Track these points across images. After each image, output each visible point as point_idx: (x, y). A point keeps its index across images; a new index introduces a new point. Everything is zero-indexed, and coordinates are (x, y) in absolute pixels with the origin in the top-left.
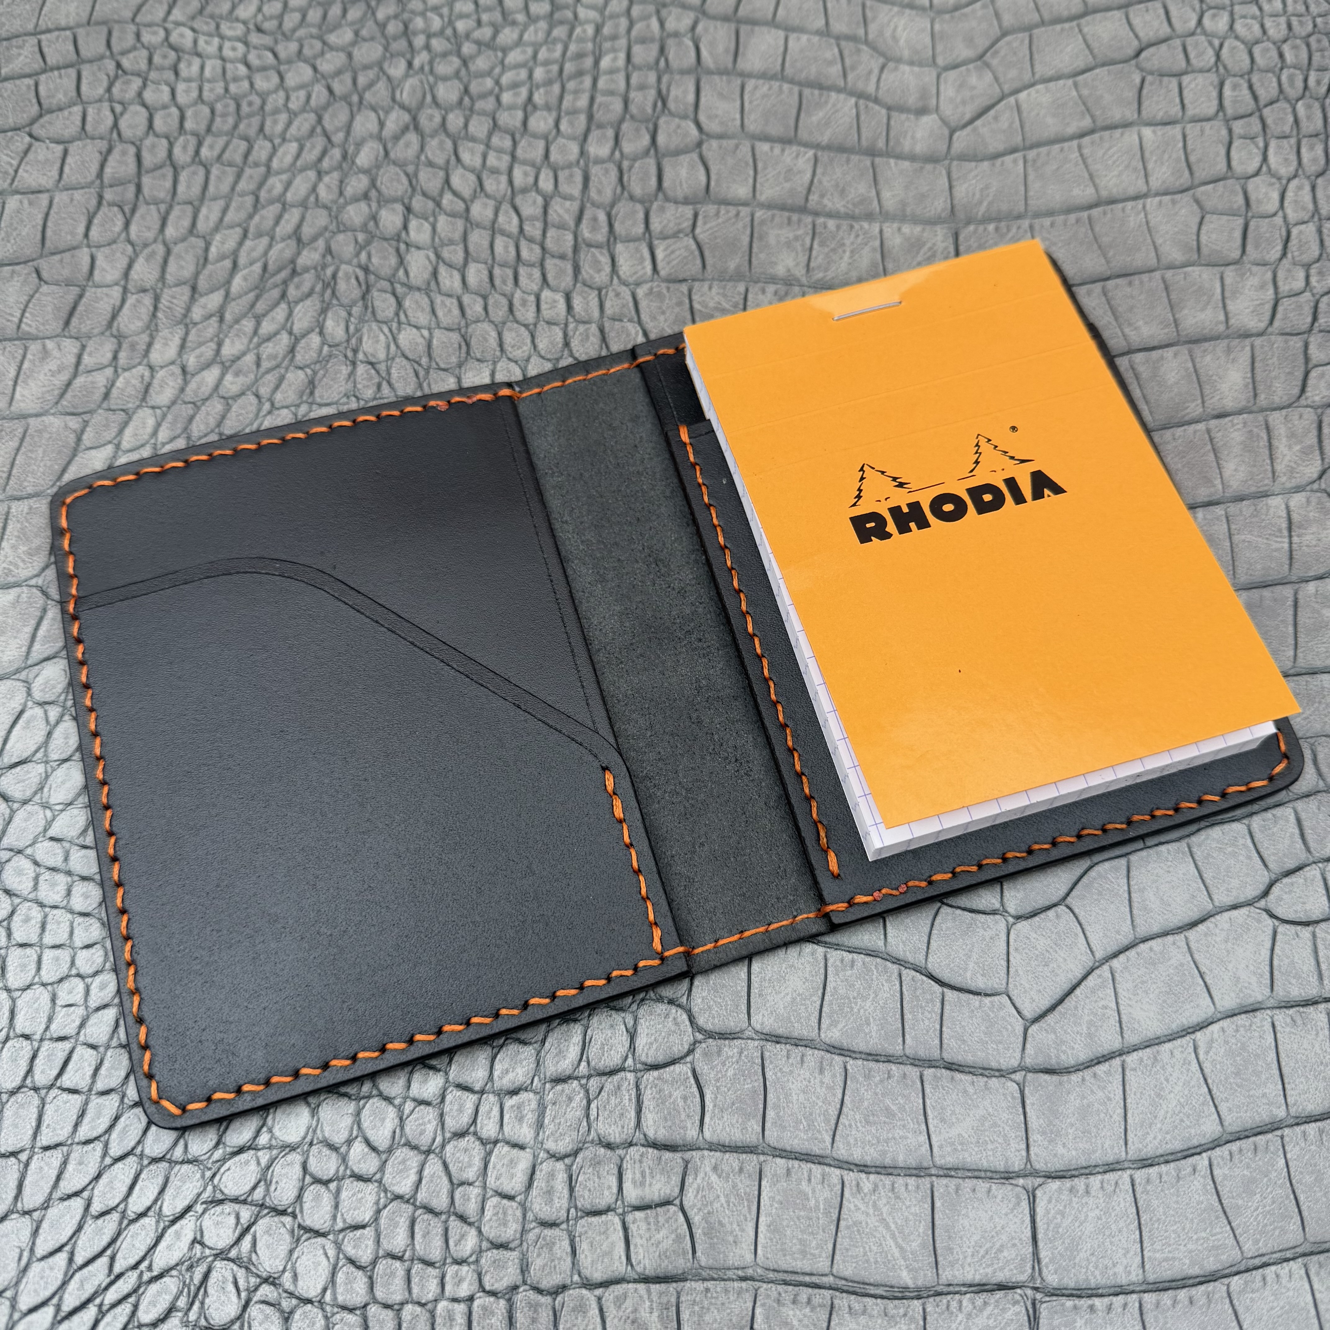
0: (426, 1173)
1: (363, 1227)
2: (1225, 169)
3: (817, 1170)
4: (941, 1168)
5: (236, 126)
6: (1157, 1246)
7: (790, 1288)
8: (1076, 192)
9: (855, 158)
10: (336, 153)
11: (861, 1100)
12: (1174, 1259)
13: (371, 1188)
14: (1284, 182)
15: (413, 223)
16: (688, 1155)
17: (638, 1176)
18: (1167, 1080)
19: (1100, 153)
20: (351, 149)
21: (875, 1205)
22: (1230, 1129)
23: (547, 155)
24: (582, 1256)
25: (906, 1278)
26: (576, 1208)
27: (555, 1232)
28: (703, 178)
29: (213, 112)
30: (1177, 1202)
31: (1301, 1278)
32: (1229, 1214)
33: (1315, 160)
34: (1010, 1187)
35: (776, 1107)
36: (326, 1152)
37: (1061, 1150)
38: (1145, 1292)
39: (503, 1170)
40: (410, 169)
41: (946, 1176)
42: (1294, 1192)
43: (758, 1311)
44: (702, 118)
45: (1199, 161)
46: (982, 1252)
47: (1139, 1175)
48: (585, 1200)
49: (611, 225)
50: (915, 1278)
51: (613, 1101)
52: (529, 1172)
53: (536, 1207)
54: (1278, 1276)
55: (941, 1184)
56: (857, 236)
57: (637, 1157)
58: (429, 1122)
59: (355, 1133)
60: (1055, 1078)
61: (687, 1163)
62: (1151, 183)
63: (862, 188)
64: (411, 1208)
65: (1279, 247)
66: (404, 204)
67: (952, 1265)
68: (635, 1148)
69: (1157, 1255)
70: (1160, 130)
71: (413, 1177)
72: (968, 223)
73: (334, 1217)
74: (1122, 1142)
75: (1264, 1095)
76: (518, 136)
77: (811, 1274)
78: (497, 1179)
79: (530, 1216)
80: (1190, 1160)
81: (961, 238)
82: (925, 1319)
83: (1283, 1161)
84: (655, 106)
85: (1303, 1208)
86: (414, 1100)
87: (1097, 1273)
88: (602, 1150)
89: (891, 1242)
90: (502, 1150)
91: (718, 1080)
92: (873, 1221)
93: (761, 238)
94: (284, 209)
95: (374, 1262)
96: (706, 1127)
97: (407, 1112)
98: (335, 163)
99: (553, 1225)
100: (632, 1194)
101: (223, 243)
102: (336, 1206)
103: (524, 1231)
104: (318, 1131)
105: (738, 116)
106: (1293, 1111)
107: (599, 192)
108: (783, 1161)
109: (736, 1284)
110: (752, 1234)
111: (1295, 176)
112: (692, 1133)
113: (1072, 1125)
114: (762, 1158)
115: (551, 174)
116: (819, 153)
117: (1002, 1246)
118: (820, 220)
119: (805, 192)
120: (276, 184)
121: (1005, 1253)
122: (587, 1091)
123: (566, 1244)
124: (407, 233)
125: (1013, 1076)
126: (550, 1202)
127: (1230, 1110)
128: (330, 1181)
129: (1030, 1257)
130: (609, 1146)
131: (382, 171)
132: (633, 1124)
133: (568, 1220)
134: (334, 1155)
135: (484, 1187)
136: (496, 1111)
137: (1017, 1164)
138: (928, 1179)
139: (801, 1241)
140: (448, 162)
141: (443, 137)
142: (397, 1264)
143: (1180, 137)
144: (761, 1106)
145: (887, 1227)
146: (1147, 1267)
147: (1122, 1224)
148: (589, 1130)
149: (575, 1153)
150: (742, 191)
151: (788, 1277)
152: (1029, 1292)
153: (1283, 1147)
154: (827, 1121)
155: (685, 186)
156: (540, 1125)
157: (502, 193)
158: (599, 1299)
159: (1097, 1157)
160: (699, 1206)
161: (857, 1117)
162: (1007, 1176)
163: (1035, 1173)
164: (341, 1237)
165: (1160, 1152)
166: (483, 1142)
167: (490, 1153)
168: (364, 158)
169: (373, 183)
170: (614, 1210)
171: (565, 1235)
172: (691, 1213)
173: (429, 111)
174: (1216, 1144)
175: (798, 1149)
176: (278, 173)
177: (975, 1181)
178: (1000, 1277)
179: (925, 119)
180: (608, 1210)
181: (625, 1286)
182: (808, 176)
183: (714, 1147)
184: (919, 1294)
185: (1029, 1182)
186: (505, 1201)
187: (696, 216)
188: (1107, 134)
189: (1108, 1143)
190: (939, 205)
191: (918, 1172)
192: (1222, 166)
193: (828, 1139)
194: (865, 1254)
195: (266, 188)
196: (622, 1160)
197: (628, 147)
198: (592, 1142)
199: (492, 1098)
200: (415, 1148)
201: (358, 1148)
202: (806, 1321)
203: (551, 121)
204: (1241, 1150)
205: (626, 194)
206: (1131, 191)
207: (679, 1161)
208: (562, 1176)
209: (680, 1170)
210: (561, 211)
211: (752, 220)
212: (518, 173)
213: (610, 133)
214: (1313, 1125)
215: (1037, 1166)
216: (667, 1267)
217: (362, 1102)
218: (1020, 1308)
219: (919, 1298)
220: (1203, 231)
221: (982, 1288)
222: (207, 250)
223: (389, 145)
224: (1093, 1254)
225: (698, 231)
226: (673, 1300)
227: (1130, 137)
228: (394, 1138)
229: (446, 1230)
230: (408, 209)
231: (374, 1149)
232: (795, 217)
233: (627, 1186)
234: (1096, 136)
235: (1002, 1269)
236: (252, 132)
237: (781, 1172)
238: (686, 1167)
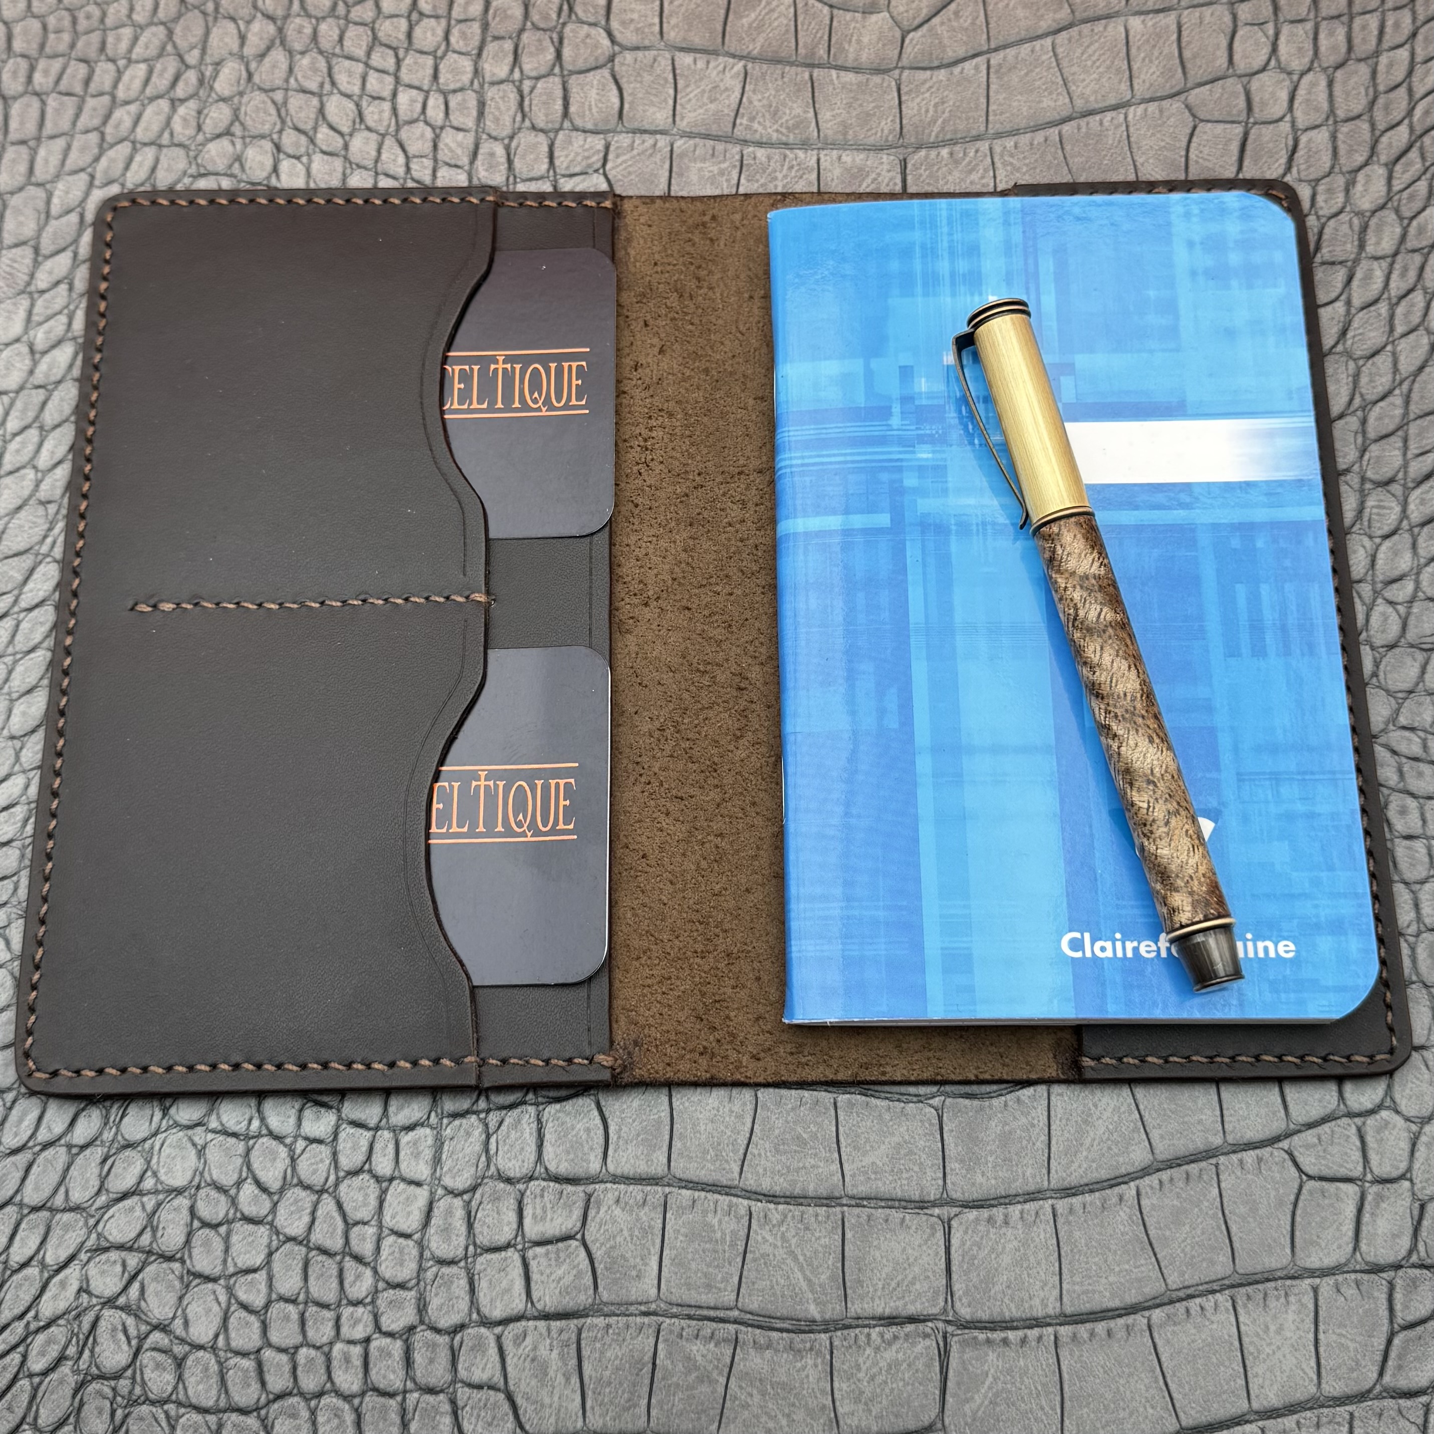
0: (319, 1213)
1: (255, 1271)
2: (1225, 65)
3: (724, 1200)
4: (853, 1197)
5: (72, 46)
6: (1077, 1279)
7: (694, 1323)
8: (1046, 102)
9: (790, 71)
10: (191, 76)
11: (771, 1129)
12: (1094, 1292)
13: (263, 1230)
14: (1295, 77)
15: (285, 165)
16: (590, 1188)
17: (539, 1211)
18: (1096, 1106)
19: (1079, 51)
20: (208, 71)
21: (783, 1238)
22: (1160, 1157)
23: (435, 76)
24: (481, 1294)
25: (814, 1311)
26: (475, 1244)
27: (454, 1270)
28: (616, 101)
29: (45, 27)
30: (1100, 1234)
31: (1227, 1310)
32: (1155, 1245)
33: (1334, 48)
34: (924, 1218)
35: (682, 1137)
36: (214, 1194)
37: (979, 1179)
38: (1061, 1325)
39: (399, 1208)
40: (279, 96)
41: (858, 1206)
42: (1226, 1223)
43: (661, 1346)
44: (615, 25)
45: (1195, 57)
46: (893, 1284)
47: (1062, 1205)
48: (484, 1237)
49: (510, 162)
50: (822, 1312)
51: (513, 1135)
52: (426, 1209)
53: (433, 1245)
54: (1202, 1308)
55: (853, 1215)
56: (791, 167)
57: (538, 1191)
58: (322, 1161)
59: (244, 1175)
60: (976, 1103)
61: (589, 1197)
62: (1136, 87)
63: (798, 109)
64: (304, 1250)
65: (1283, 160)
66: (272, 140)
67: (862, 1298)
68: (536, 1183)
69: (1077, 1288)
70: (1151, 20)
71: (306, 1219)
72: (919, 148)
73: (225, 1261)
74: (1045, 1171)
75: (1200, 1122)
76: (401, 53)
77: (715, 1308)
78: (393, 1217)
79: (427, 1254)
80: (1116, 1190)
81: (909, 166)
82: (832, 1353)
83: (1216, 1191)
84: (560, 10)
85: (1234, 1239)
86: (306, 1138)
87: (1012, 1306)
88: (502, 1185)
89: (799, 1275)
90: (398, 1187)
91: (623, 1112)
92: (781, 1253)
93: (681, 175)
94: (135, 150)
95: (267, 1306)
96: (609, 1160)
97: (298, 1151)
98: (191, 90)
99: (452, 1262)
100: (532, 1230)
101: (67, 193)
102: (227, 1250)
103: (421, 1269)
104: (206, 1175)
105: (656, 20)
106: (1230, 1139)
107: (497, 120)
108: (688, 1192)
109: (639, 1320)
110: (655, 1267)
111: (1309, 70)
112: (595, 1166)
113: (991, 1153)
114: (667, 1190)
115: (441, 100)
116: (750, 66)
117: (914, 1278)
118: (749, 150)
119: (733, 114)
120: (123, 116)
121: (918, 1286)
122: (486, 1125)
123: (464, 1282)
124: (278, 177)
125: (931, 1102)
126: (448, 1240)
127: (1162, 1137)
128: (220, 1224)
129: (943, 1289)
130: (509, 1181)
131: (245, 99)
132: (533, 1157)
133: (466, 1257)
134: (223, 1198)
135: (380, 1226)
136: (391, 1147)
137: (933, 1193)
138: (838, 1209)
139: (706, 1275)
140: (322, 85)
141: (314, 54)
142: (291, 1308)
143: (1174, 27)
144: (667, 1137)
145: (796, 1259)
146: (1065, 1299)
147: (1041, 1256)
148: (488, 1166)
149: (473, 1189)
150: (660, 116)
151: (692, 1312)
152: (941, 1325)
153: (1218, 1175)
154: (735, 1151)
155: (594, 110)
156: (437, 1161)
157: (385, 123)
158: (499, 1338)
159: (1017, 1186)
160: (602, 1239)
161: (767, 1146)
162: (922, 1205)
163: (952, 1202)
164: (232, 1281)
165: (1085, 1181)
166: (378, 1179)
167: (384, 1192)
168: (223, 84)
169: (236, 117)
170: (514, 1246)
171: (463, 1273)
172: (593, 1248)
173: (298, 20)
174: (1145, 1172)
175: (705, 1180)
176: (127, 103)
177: (888, 1211)
178: (912, 1310)
179: (874, 18)
180: (508, 1246)
181: (524, 1323)
182: (737, 94)
183: (616, 1179)
184: (829, 1326)
185: (945, 1212)
186: (401, 1240)
187: (607, 147)
188: (1086, 28)
189: (1029, 1172)
190: (886, 126)
191: (828, 1200)
192: (1222, 60)
193: (737, 1169)
194: (772, 1287)
195: (112, 122)
196: (522, 1195)
197: (529, 65)
198: (491, 1177)
199: (386, 1134)
200: (307, 1187)
201: (249, 1189)
202: (710, 1357)
203: (440, 32)
204: (1172, 1179)
205: (527, 123)
206: (1112, 100)
207: (582, 1195)
208: (460, 1213)
209: (581, 1204)
210: (453, 145)
211: (672, 151)
212: (403, 98)
213: (508, 45)
214: (1251, 1152)
215: (955, 1196)
216: (569, 1303)
217: (251, 1142)
218: (931, 1343)
219: (825, 1331)
220: (1193, 145)
221: (891, 1320)
222: (48, 202)
223: (253, 65)
224: (1008, 1287)
225: (609, 166)
226: (574, 1337)
227: (1115, 29)
228: (285, 1178)
229: (341, 1272)
230: (278, 147)
231: (264, 1189)
232: (720, 147)
233: (527, 1221)
234: (1074, 31)
235: (913, 1302)
236: (92, 54)
237: (686, 1203)
238: (588, 1201)
